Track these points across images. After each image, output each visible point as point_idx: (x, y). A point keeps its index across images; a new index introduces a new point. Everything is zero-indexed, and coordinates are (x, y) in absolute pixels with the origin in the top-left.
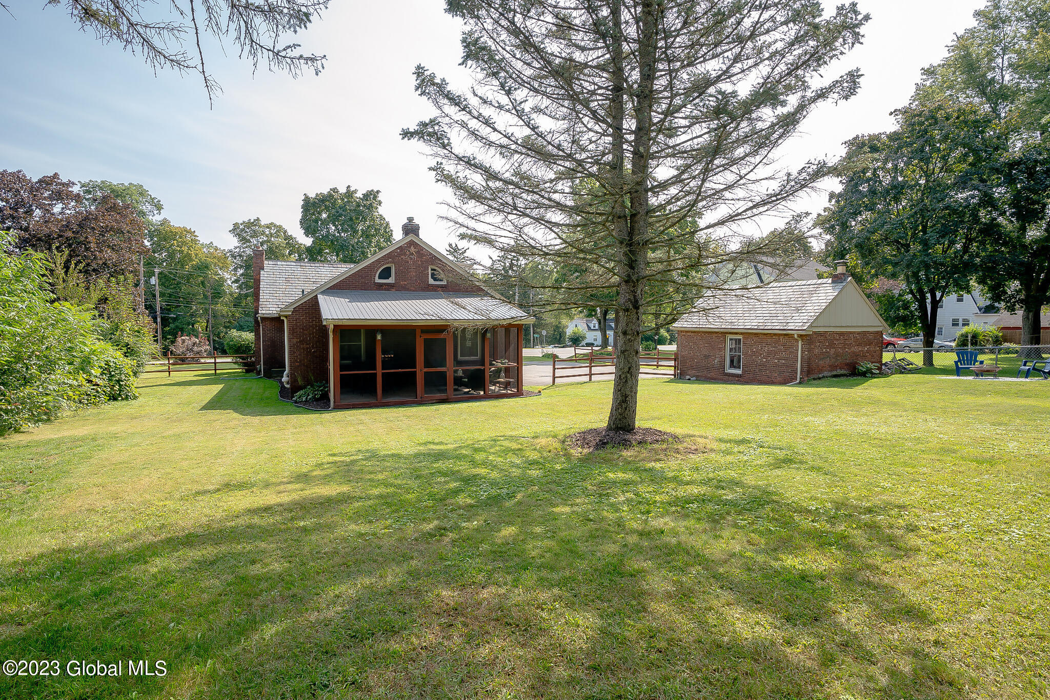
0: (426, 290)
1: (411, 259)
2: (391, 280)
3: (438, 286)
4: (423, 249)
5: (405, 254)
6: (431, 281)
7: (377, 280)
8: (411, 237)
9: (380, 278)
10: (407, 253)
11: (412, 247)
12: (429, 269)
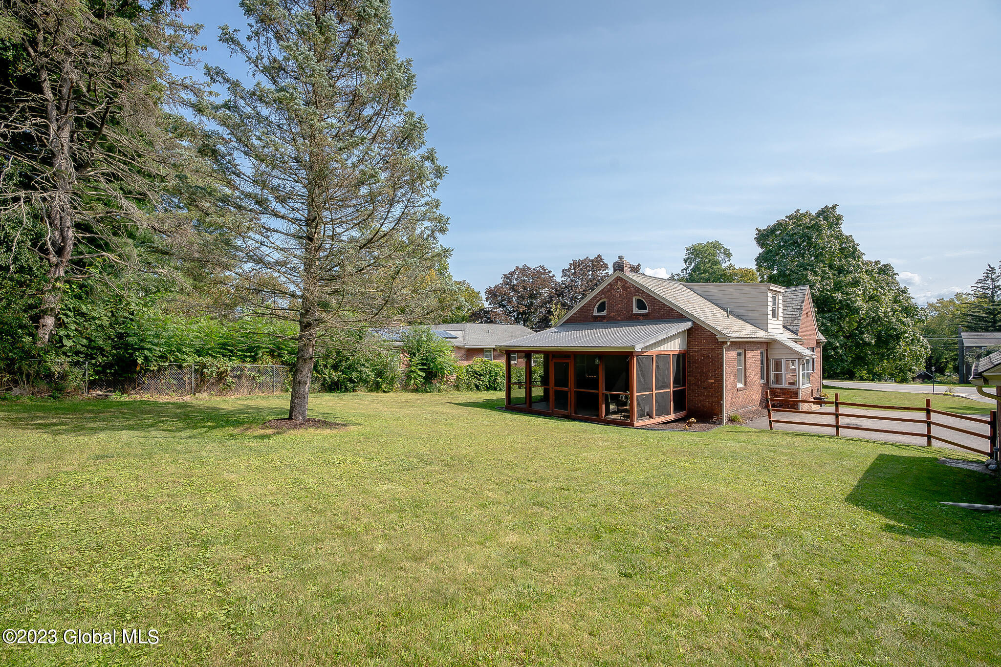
0: (631, 319)
1: (618, 292)
2: (604, 313)
3: (642, 315)
4: (626, 282)
5: (614, 289)
6: (636, 311)
7: (596, 313)
8: (618, 274)
9: (598, 311)
10: (616, 288)
11: (619, 282)
12: (633, 299)
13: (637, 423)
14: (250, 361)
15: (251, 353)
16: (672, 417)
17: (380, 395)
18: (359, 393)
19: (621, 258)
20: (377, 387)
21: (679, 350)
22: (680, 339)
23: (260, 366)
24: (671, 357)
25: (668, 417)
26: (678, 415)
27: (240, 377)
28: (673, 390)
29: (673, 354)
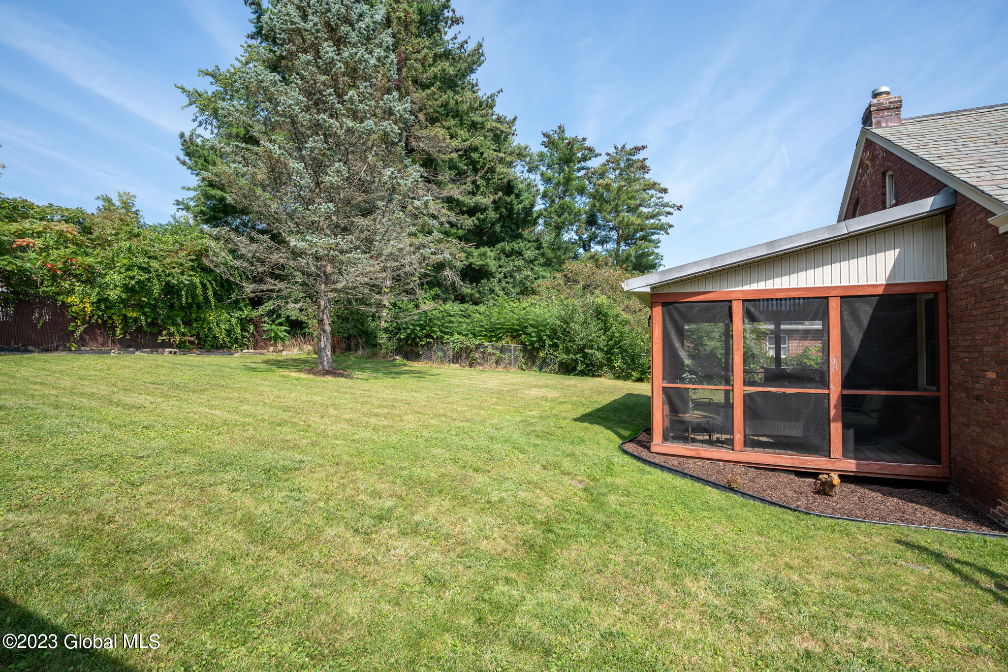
4: (875, 145)
6: (892, 205)
10: (866, 167)
11: (868, 154)
12: (885, 182)
13: (661, 446)
16: (835, 463)
21: (887, 285)
22: (897, 251)
23: (500, 344)
24: (835, 306)
25: (810, 461)
26: (876, 467)
27: (483, 353)
28: (846, 392)
29: (842, 297)
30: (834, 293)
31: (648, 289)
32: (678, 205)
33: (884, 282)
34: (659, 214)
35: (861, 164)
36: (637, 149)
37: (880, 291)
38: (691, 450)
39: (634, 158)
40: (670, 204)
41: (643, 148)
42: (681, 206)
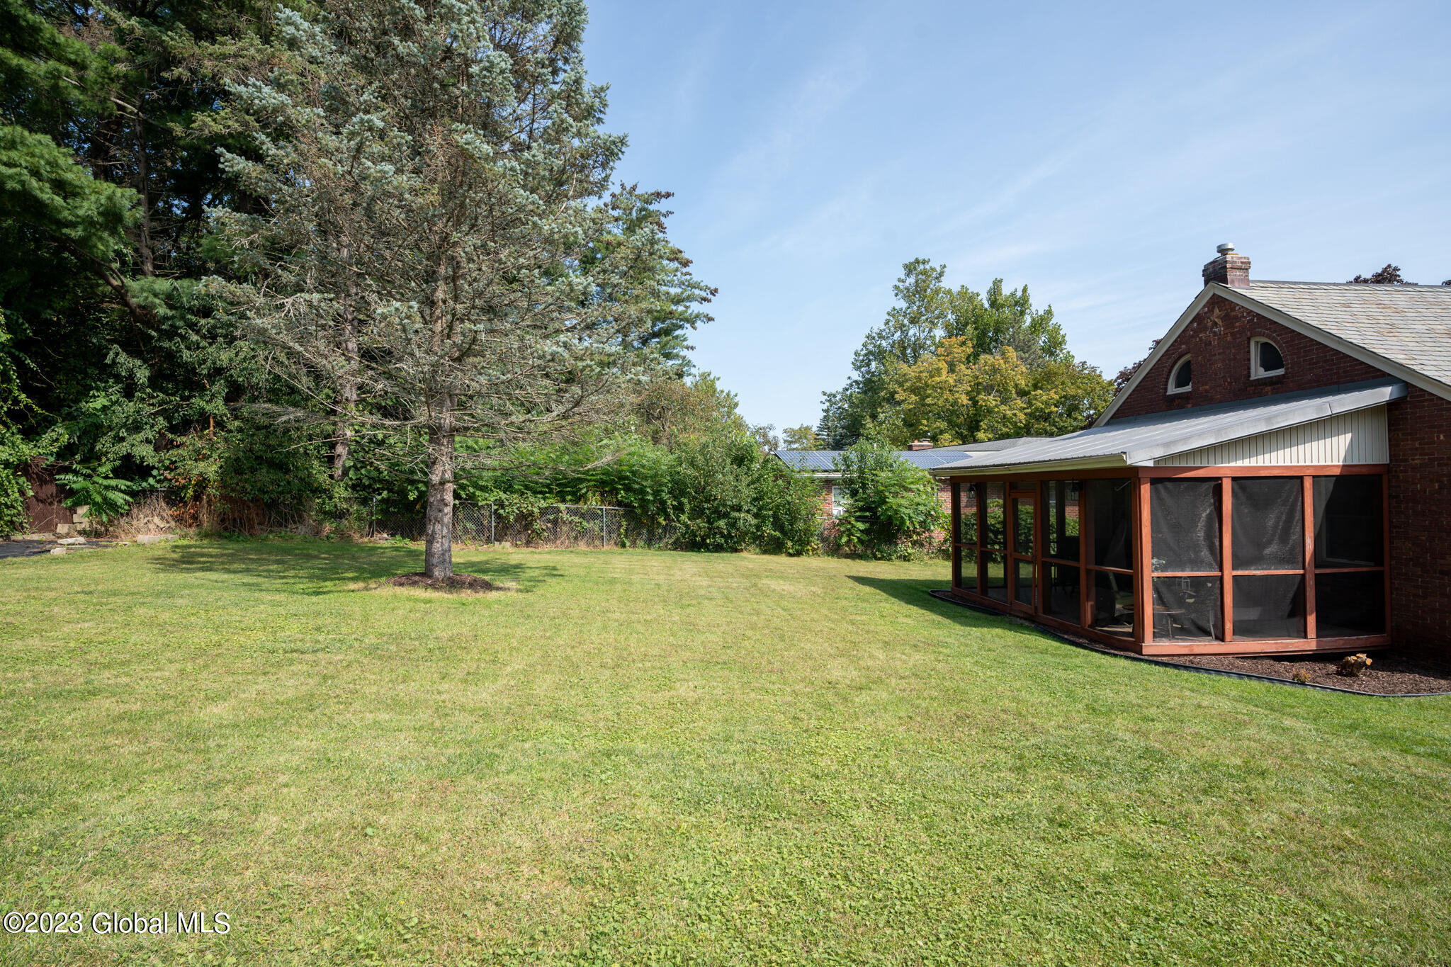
0: (1246, 393)
1: (1216, 333)
2: (1191, 388)
4: (1232, 306)
5: (1205, 328)
6: (1258, 372)
7: (1172, 390)
8: (1216, 289)
9: (1179, 384)
10: (1210, 324)
11: (1217, 311)
12: (1249, 347)
13: (1151, 646)
14: (571, 500)
15: (567, 488)
16: (1309, 644)
17: (781, 561)
18: (744, 554)
19: (1223, 250)
20: (775, 547)
21: (1344, 466)
22: (1349, 436)
23: (583, 506)
24: (1308, 484)
25: (1291, 644)
26: (1342, 642)
27: (555, 522)
28: (1318, 571)
29: (1314, 477)
30: (1308, 472)
31: (1151, 464)
32: (713, 288)
33: (1341, 463)
34: (689, 299)
35: (1198, 318)
36: (658, 195)
37: (1337, 472)
38: (1184, 647)
39: (651, 207)
40: (702, 284)
41: (668, 195)
42: (716, 290)
